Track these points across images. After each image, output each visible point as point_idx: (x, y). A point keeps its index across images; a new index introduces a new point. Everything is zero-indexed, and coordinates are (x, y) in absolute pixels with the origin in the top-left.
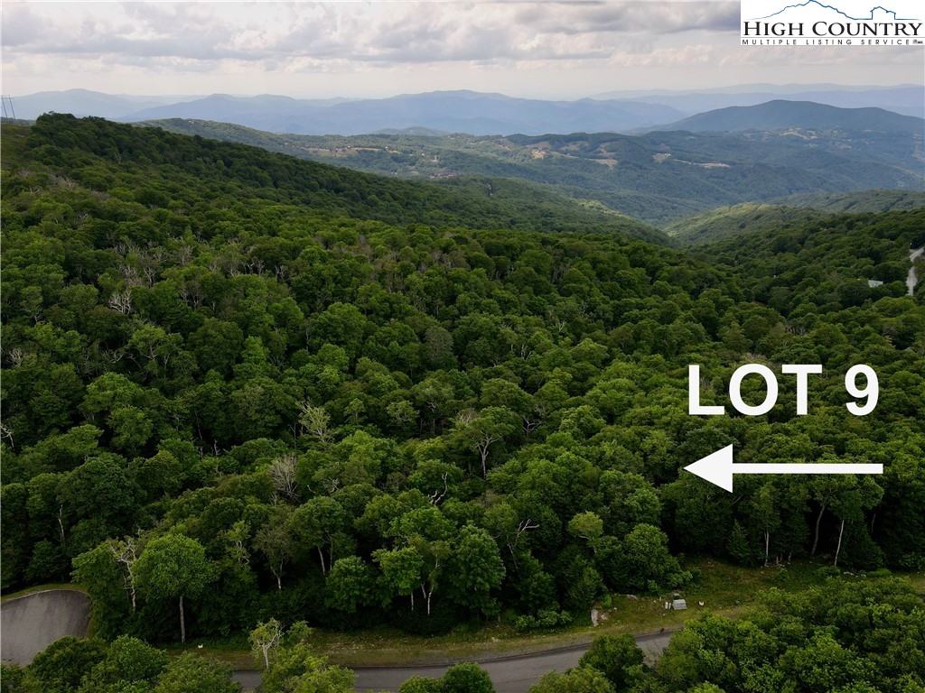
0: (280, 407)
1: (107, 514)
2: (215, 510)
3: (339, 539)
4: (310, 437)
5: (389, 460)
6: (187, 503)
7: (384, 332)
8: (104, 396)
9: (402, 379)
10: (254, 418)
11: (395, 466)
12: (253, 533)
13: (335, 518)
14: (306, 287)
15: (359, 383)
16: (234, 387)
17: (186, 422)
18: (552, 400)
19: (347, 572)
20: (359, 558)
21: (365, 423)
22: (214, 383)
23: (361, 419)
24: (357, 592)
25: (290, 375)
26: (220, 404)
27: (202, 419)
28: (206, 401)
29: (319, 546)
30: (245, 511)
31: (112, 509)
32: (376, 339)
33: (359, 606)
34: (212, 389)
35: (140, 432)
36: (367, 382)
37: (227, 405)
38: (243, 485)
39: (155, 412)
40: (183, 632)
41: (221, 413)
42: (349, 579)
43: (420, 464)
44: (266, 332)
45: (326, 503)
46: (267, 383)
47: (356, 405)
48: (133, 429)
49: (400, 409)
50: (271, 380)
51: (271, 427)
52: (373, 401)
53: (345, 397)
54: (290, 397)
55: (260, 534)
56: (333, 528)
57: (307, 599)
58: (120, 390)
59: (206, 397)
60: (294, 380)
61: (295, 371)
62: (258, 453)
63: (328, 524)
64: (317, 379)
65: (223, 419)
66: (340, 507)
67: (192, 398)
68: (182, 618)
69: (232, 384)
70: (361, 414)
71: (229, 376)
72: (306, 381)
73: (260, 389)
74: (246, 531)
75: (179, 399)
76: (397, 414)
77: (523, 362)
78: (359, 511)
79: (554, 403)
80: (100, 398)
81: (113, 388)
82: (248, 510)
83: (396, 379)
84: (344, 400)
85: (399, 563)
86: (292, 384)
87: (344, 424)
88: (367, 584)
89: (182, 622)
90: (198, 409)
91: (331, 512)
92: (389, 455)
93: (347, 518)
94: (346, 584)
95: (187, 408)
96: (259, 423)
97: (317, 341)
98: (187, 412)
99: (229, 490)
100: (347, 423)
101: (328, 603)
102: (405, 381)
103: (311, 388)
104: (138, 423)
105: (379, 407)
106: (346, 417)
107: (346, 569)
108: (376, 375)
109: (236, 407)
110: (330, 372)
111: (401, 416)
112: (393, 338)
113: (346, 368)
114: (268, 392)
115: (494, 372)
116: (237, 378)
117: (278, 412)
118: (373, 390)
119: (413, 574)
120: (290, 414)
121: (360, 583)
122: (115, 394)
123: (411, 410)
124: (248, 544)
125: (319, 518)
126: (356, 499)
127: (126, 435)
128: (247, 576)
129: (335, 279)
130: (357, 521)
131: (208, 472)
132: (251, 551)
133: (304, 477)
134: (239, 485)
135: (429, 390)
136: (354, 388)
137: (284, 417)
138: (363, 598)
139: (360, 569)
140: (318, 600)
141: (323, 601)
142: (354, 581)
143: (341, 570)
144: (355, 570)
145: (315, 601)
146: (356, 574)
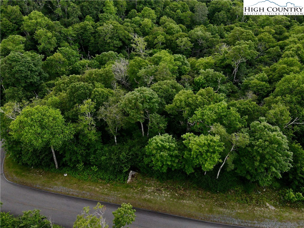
0: (121, 37)
1: (23, 85)
2: (73, 90)
3: (155, 118)
4: (137, 53)
5: (182, 68)
6: (64, 83)
8: (31, 22)
9: (183, 28)
10: (108, 41)
11: (186, 71)
12: (97, 108)
13: (153, 103)
15: (162, 28)
16: (98, 25)
17: (75, 41)
18: (268, 42)
19: (163, 148)
20: (171, 136)
21: (165, 48)
22: (89, 22)
23: (162, 46)
24: (169, 163)
25: (127, 22)
26: (92, 33)
27: (83, 40)
28: (84, 31)
29: (141, 121)
30: (93, 92)
31: (26, 82)
32: (170, 8)
33: (169, 169)
34: (88, 24)
35: (50, 43)
36: (166, 28)
37: (95, 33)
38: (96, 75)
39: (58, 34)
40: (56, 163)
41: (92, 38)
42: (165, 154)
43: (202, 71)
45: (147, 92)
46: (115, 24)
47: (161, 38)
48: (46, 41)
49: (184, 41)
50: (117, 23)
51: (117, 47)
52: (169, 37)
53: (155, 34)
54: (126, 32)
55: (102, 109)
56: (151, 110)
57: (132, 155)
58: (39, 20)
59: (85, 29)
60: (129, 24)
61: (130, 20)
62: (109, 59)
63: (148, 107)
64: (140, 25)
65: (93, 41)
66: (156, 96)
67: (78, 28)
68: (54, 156)
69: (98, 23)
70: (163, 44)
71: (97, 19)
72: (135, 25)
73: (111, 26)
74: (93, 106)
75: (70, 28)
76: (182, 44)
77: (244, 24)
78: (169, 99)
79: (270, 44)
80: (29, 24)
81: (36, 19)
82: (95, 92)
83: (180, 27)
84: (154, 36)
85: (205, 148)
86: (128, 26)
87: (154, 48)
88: (177, 157)
89: (55, 158)
90: (81, 35)
91: (150, 99)
92: (183, 64)
93: (160, 104)
94: (161, 156)
95: (75, 34)
96: (111, 44)
97: (141, 6)
98: (74, 35)
99: (87, 77)
100: (156, 48)
101: (146, 160)
102: (184, 29)
103: (138, 29)
104: (49, 39)
105: (172, 41)
106: (155, 45)
107: (162, 145)
108: (171, 24)
109: (99, 35)
110: (147, 21)
111: (184, 45)
112: (178, 8)
113: (155, 21)
114: (115, 28)
115: (230, 28)
116: (100, 21)
117: (120, 40)
118: (169, 32)
119: (216, 158)
120: (127, 42)
121: (171, 156)
122: (37, 22)
123: (189, 43)
124: (94, 115)
125: (142, 103)
126: (167, 91)
127: (43, 45)
128: (93, 135)
130: (168, 107)
131: (83, 67)
132: (96, 120)
133: (133, 73)
134: (93, 75)
135: (200, 33)
136: (160, 30)
137: (123, 42)
138: (172, 166)
139: (172, 146)
140: (139, 157)
141: (143, 158)
142: (167, 155)
143: (158, 146)
144: (168, 147)
145: (138, 157)
146: (169, 149)
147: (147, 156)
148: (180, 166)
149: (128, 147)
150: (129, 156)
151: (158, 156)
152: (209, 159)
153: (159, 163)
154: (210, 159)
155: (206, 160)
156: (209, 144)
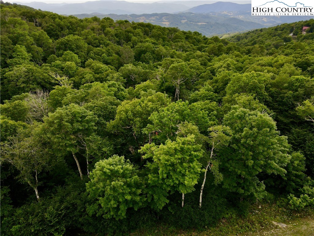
7: (98, 50)
9: (111, 68)
10: (22, 86)
13: (88, 122)
14: (52, 30)
15: (88, 69)
19: (114, 175)
25: (46, 66)
29: (73, 150)
32: (94, 53)
33: (130, 211)
36: (93, 69)
42: (118, 183)
44: (29, 46)
47: (89, 77)
49: (115, 77)
57: (67, 208)
61: (49, 64)
63: (81, 128)
64: (63, 68)
72: (56, 69)
73: (24, 69)
85: (179, 156)
88: (138, 185)
91: (83, 117)
93: (99, 123)
94: (114, 189)
97: (61, 52)
101: (91, 209)
102: (113, 68)
107: (111, 170)
109: (9, 81)
110: (70, 64)
112: (103, 53)
113: (80, 65)
114: (30, 71)
116: (10, 66)
117: (39, 83)
119: (198, 167)
123: (122, 78)
125: (71, 122)
129: (68, 28)
135: (130, 68)
138: (134, 202)
139: (127, 169)
140: (79, 208)
141: (85, 208)
142: (122, 184)
143: (105, 173)
144: (122, 171)
145: (76, 209)
146: (124, 176)
147: (91, 203)
148: (145, 199)
149: (57, 198)
150: (61, 211)
151: (108, 190)
152: (187, 172)
153: (112, 202)
154: (189, 171)
155: (184, 175)
156: (182, 149)
